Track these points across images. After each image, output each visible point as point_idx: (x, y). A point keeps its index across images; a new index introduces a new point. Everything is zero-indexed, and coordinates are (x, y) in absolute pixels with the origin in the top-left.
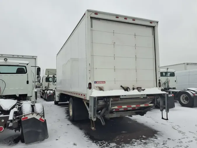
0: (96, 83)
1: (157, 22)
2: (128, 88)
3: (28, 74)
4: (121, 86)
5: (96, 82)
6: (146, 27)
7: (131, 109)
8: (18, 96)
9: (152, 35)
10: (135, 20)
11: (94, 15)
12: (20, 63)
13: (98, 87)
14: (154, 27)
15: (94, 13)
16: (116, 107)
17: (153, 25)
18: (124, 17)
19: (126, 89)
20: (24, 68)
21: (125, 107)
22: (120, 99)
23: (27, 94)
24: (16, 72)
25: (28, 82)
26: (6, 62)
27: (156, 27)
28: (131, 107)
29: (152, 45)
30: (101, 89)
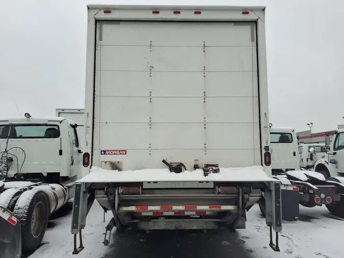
0: (104, 154)
1: (264, 10)
2: (181, 164)
3: (61, 138)
4: (164, 161)
5: (105, 151)
6: (234, 25)
7: (172, 214)
8: (45, 175)
9: (252, 41)
10: (200, 13)
11: (102, 15)
12: (49, 121)
13: (108, 163)
14: (255, 22)
15: (102, 12)
16: (133, 208)
17: (251, 17)
18: (173, 9)
19: (177, 168)
20: (56, 128)
21: (157, 208)
22: (143, 189)
23: (59, 173)
24: (43, 136)
25: (61, 153)
26: (29, 119)
27: (259, 20)
28: (170, 209)
29: (249, 64)
30: (115, 167)
